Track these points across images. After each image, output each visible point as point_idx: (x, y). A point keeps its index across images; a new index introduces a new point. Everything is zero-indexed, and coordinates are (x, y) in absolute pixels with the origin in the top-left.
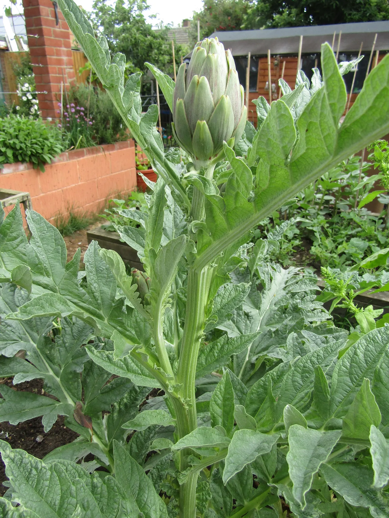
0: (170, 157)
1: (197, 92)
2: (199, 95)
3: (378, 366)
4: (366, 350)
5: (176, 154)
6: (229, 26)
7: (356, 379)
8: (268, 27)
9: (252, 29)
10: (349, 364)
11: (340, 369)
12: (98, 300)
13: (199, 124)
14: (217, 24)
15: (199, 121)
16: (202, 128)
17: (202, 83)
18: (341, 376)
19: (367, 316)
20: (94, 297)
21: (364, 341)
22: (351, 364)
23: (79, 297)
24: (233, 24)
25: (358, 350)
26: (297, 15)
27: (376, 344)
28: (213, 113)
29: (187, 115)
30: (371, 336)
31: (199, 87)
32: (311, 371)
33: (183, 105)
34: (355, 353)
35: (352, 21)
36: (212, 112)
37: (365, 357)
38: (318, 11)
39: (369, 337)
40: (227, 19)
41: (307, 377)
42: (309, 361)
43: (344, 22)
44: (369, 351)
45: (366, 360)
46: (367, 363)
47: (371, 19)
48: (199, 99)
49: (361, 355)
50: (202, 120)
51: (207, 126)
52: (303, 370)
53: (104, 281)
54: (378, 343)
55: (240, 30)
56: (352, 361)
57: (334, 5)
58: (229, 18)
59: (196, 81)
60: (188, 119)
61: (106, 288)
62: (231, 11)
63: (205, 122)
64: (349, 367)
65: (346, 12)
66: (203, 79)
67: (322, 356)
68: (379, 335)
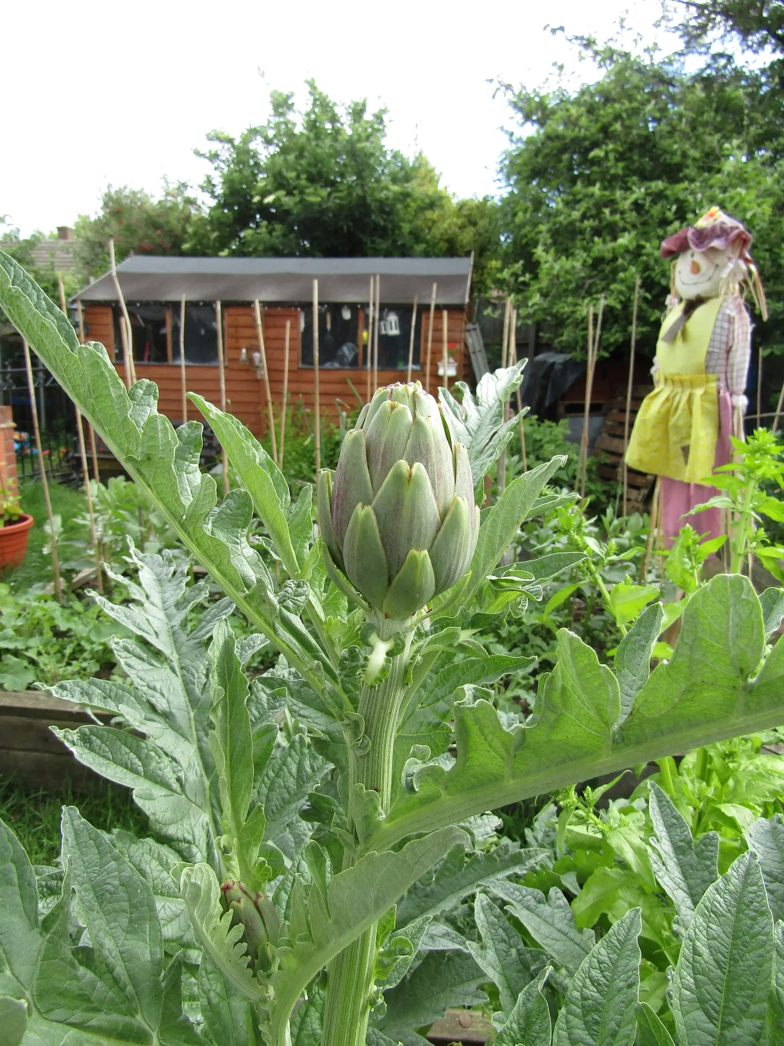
0: (290, 603)
1: (408, 494)
2: (413, 500)
3: (774, 982)
4: (710, 937)
5: (301, 595)
6: (160, 246)
7: (717, 1012)
8: (234, 254)
9: (204, 255)
10: (692, 980)
11: (681, 999)
12: (125, 986)
13: (414, 558)
14: (136, 243)
15: (413, 552)
16: (420, 565)
17: (417, 476)
18: (688, 1013)
19: (628, 837)
20: (116, 981)
21: (701, 920)
22: (695, 979)
23: (84, 998)
24: (167, 242)
25: (698, 944)
26: (285, 235)
27: (722, 919)
28: (441, 533)
29: (382, 539)
30: (708, 904)
31: (411, 485)
32: (600, 1004)
33: (374, 518)
34: (695, 952)
35: (376, 253)
36: (438, 531)
37: (712, 954)
38: (318, 234)
39: (706, 907)
40: (155, 234)
41: (597, 1023)
42: (588, 981)
43: (364, 255)
44: (714, 939)
45: (716, 961)
46: (720, 967)
47: (404, 252)
48: (413, 508)
49: (704, 951)
50: (419, 548)
51: (429, 561)
52: (583, 1007)
53: (124, 921)
54: (723, 915)
55: (182, 254)
56: (695, 971)
57: (345, 227)
58: (159, 232)
59: (406, 474)
60: (384, 545)
61: (134, 942)
62: (161, 220)
63: (426, 552)
64: (693, 987)
65: (366, 239)
66: (418, 469)
67: (606, 959)
68: (718, 896)
